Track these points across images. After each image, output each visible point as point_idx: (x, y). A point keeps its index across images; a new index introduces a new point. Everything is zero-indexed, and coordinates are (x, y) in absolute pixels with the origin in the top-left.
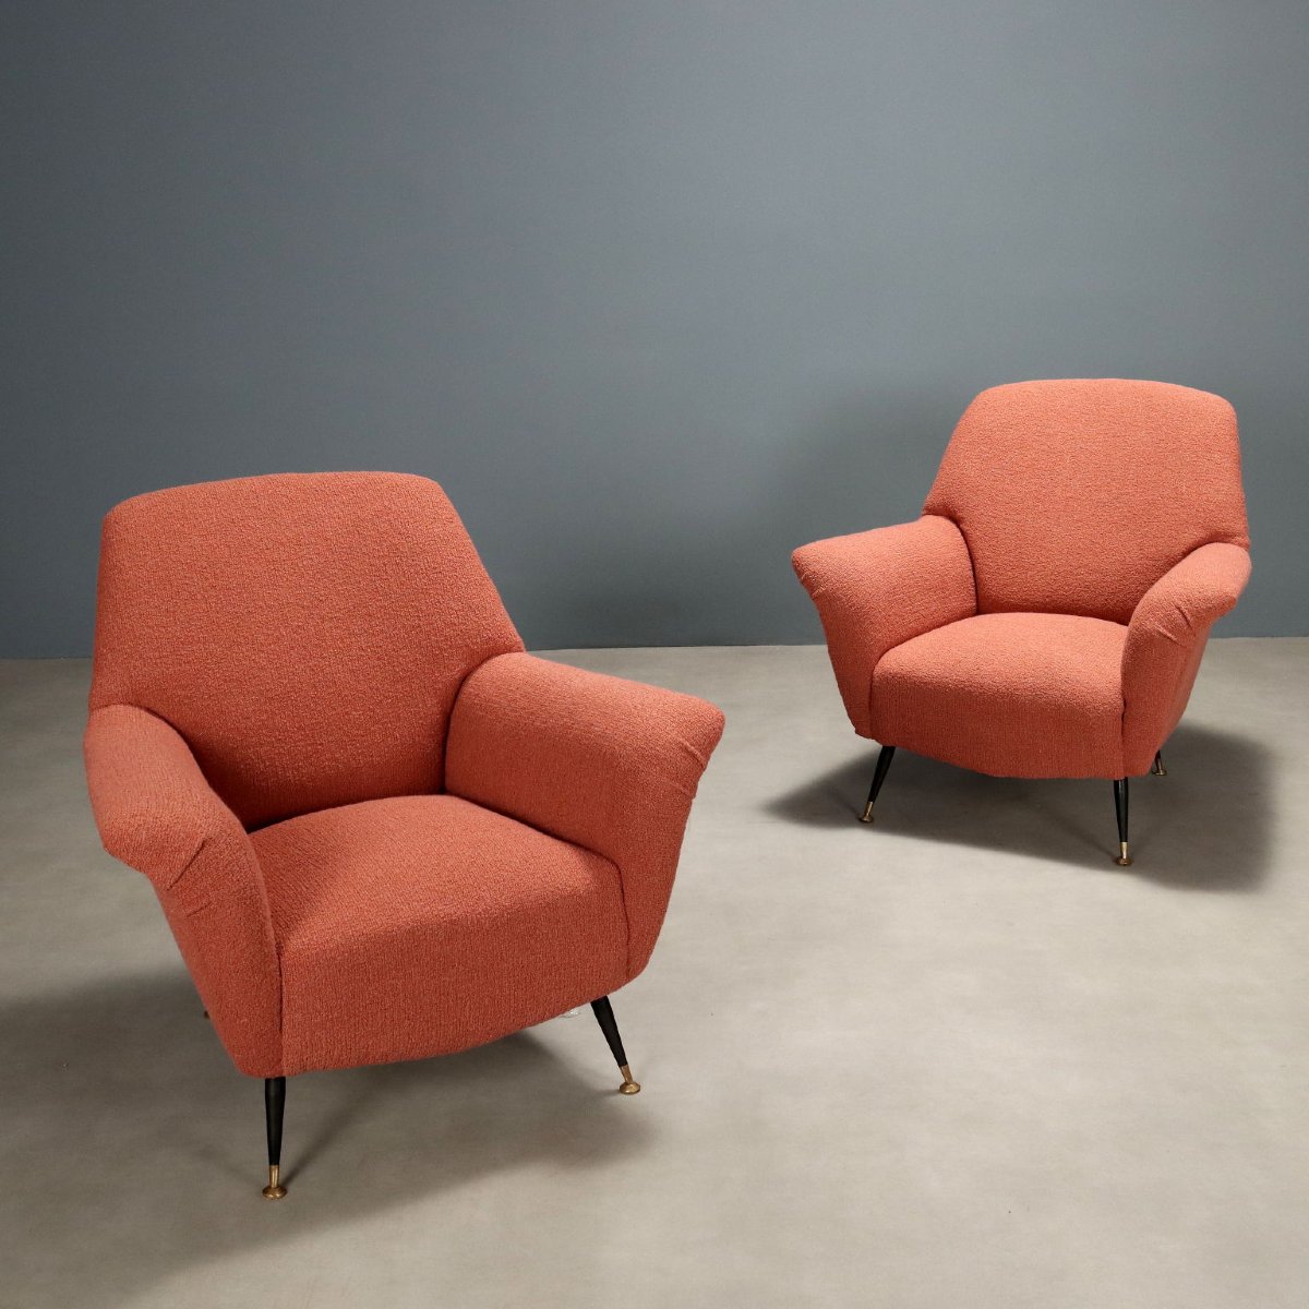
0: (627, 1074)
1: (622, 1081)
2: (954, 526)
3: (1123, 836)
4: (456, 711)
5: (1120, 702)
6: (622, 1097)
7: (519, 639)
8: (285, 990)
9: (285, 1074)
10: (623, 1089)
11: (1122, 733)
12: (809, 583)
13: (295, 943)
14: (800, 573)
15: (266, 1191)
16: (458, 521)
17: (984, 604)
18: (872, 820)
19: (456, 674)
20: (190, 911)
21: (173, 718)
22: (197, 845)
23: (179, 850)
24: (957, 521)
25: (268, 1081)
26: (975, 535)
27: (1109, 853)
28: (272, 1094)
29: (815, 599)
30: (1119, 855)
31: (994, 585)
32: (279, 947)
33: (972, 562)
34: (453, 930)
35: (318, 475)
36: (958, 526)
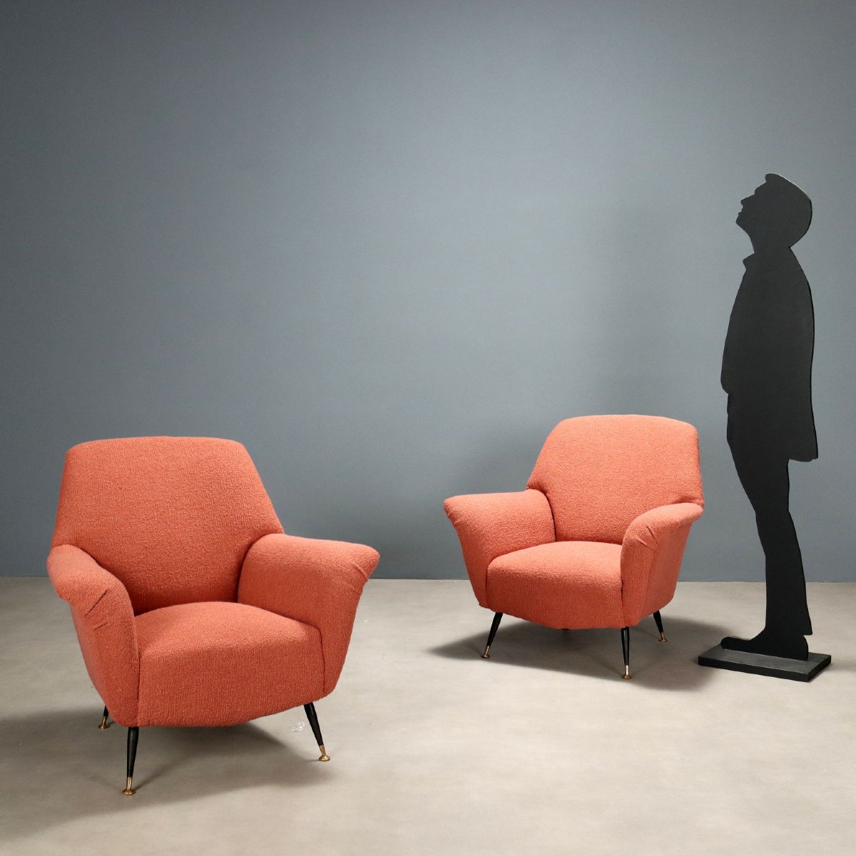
0: (323, 750)
1: (321, 755)
2: (542, 494)
3: (627, 662)
4: (245, 563)
5: (620, 582)
6: (320, 762)
7: (281, 527)
8: (141, 676)
9: (138, 725)
10: (320, 759)
11: (622, 599)
12: (452, 517)
13: (149, 652)
14: (447, 513)
15: (125, 791)
16: (252, 464)
17: (559, 536)
18: (489, 657)
19: (246, 541)
20: (96, 626)
21: (94, 554)
22: (103, 592)
23: (93, 594)
24: (544, 492)
25: (130, 729)
26: (553, 499)
27: (619, 673)
28: (131, 739)
29: (456, 525)
30: (624, 673)
31: (564, 528)
32: (140, 653)
33: (553, 515)
34: (230, 653)
35: (179, 438)
36: (545, 495)
